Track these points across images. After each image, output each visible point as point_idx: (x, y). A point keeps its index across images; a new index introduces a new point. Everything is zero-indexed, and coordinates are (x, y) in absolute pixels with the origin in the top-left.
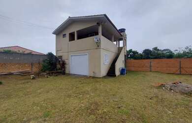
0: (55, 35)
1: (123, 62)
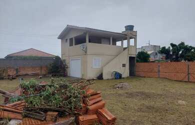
0: (60, 40)
1: (124, 65)
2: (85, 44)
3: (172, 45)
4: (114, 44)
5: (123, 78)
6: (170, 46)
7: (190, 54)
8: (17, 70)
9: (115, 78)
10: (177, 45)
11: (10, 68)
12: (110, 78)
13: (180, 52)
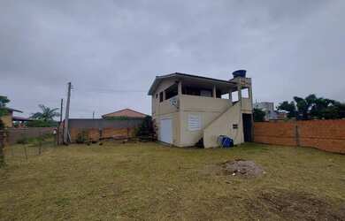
0: (151, 96)
1: (235, 126)
2: (176, 97)
3: (297, 99)
4: (219, 96)
5: (236, 146)
6: (293, 100)
7: (327, 110)
8: (101, 132)
9: (224, 147)
10: (304, 98)
11: (93, 129)
12: (215, 145)
13: (310, 109)
